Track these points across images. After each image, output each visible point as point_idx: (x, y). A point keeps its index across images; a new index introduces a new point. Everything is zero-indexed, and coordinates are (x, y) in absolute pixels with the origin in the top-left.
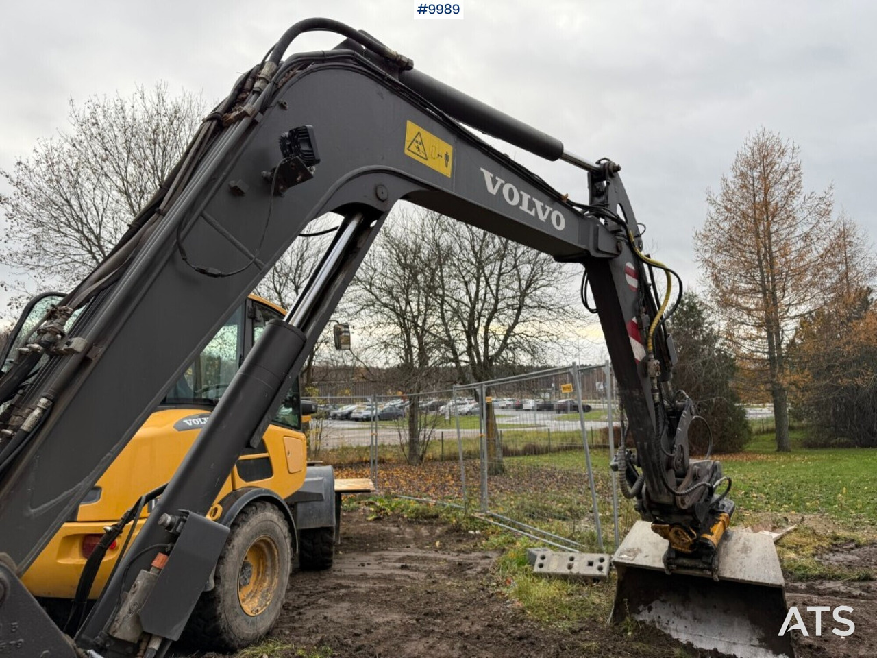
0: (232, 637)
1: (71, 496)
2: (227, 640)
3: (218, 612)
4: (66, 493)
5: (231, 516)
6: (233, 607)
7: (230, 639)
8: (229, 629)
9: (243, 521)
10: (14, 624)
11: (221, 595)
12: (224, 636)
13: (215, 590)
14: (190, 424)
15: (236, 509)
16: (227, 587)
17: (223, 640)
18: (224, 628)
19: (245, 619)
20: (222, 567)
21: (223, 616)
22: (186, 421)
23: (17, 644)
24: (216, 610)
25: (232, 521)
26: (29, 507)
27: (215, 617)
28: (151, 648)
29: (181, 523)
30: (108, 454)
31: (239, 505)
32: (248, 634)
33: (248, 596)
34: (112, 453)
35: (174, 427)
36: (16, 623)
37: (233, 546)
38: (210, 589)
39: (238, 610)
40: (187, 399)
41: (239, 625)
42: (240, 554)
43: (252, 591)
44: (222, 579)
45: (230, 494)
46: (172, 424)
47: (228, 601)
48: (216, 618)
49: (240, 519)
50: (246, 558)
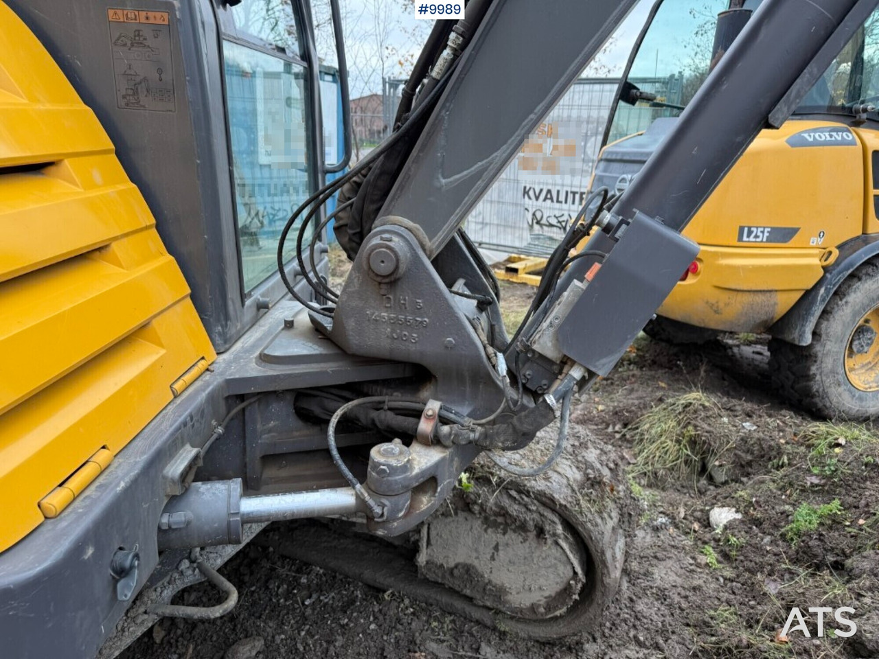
0: (828, 404)
1: (484, 169)
2: (820, 405)
3: (811, 373)
4: (480, 164)
5: (851, 265)
6: (834, 372)
7: (825, 406)
8: (825, 395)
9: (868, 274)
10: (418, 301)
11: (820, 355)
12: (817, 400)
13: (810, 347)
14: (811, 139)
15: (860, 257)
16: (828, 347)
17: (816, 404)
18: (817, 391)
19: (849, 390)
20: (824, 324)
21: (818, 378)
22: (806, 135)
23: (421, 322)
24: (809, 369)
25: (850, 271)
26: (440, 176)
27: (808, 376)
28: (571, 375)
29: (624, 226)
30: (532, 116)
31: (865, 253)
32: (850, 409)
33: (863, 366)
34: (535, 114)
35: (787, 141)
36: (420, 301)
37: (846, 302)
38: (804, 344)
39: (841, 378)
40: (819, 107)
41: (840, 395)
42: (856, 314)
43: (870, 363)
44: (824, 336)
45: (858, 237)
46: (786, 138)
47: (828, 364)
48: (809, 378)
49: (864, 271)
50: (867, 321)
